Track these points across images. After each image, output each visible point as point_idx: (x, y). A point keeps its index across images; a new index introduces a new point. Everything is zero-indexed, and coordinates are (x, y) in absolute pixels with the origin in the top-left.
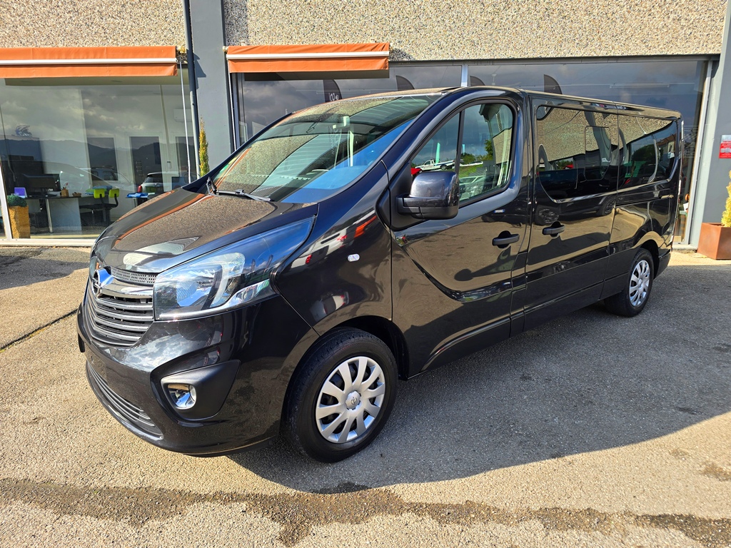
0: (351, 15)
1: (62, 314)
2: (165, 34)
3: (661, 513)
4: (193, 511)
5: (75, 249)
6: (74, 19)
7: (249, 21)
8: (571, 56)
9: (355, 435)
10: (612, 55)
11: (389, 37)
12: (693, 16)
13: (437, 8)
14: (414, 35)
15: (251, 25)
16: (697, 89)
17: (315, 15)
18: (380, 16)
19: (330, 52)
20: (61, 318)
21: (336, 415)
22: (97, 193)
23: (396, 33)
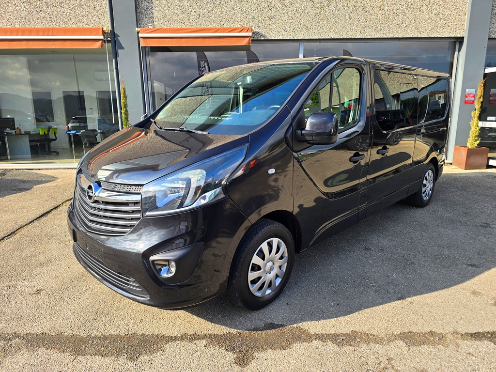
0: (225, 8)
1: (34, 217)
2: (94, 19)
3: (476, 331)
4: (169, 348)
5: (30, 171)
6: (27, 7)
7: (154, 11)
8: (370, 37)
9: (270, 291)
10: (397, 37)
11: (251, 23)
12: (447, 12)
13: (283, 5)
14: (268, 22)
15: (156, 14)
16: (449, 59)
17: (200, 7)
18: (245, 9)
19: (211, 33)
20: (35, 220)
21: (260, 278)
22: (42, 131)
23: (255, 20)
